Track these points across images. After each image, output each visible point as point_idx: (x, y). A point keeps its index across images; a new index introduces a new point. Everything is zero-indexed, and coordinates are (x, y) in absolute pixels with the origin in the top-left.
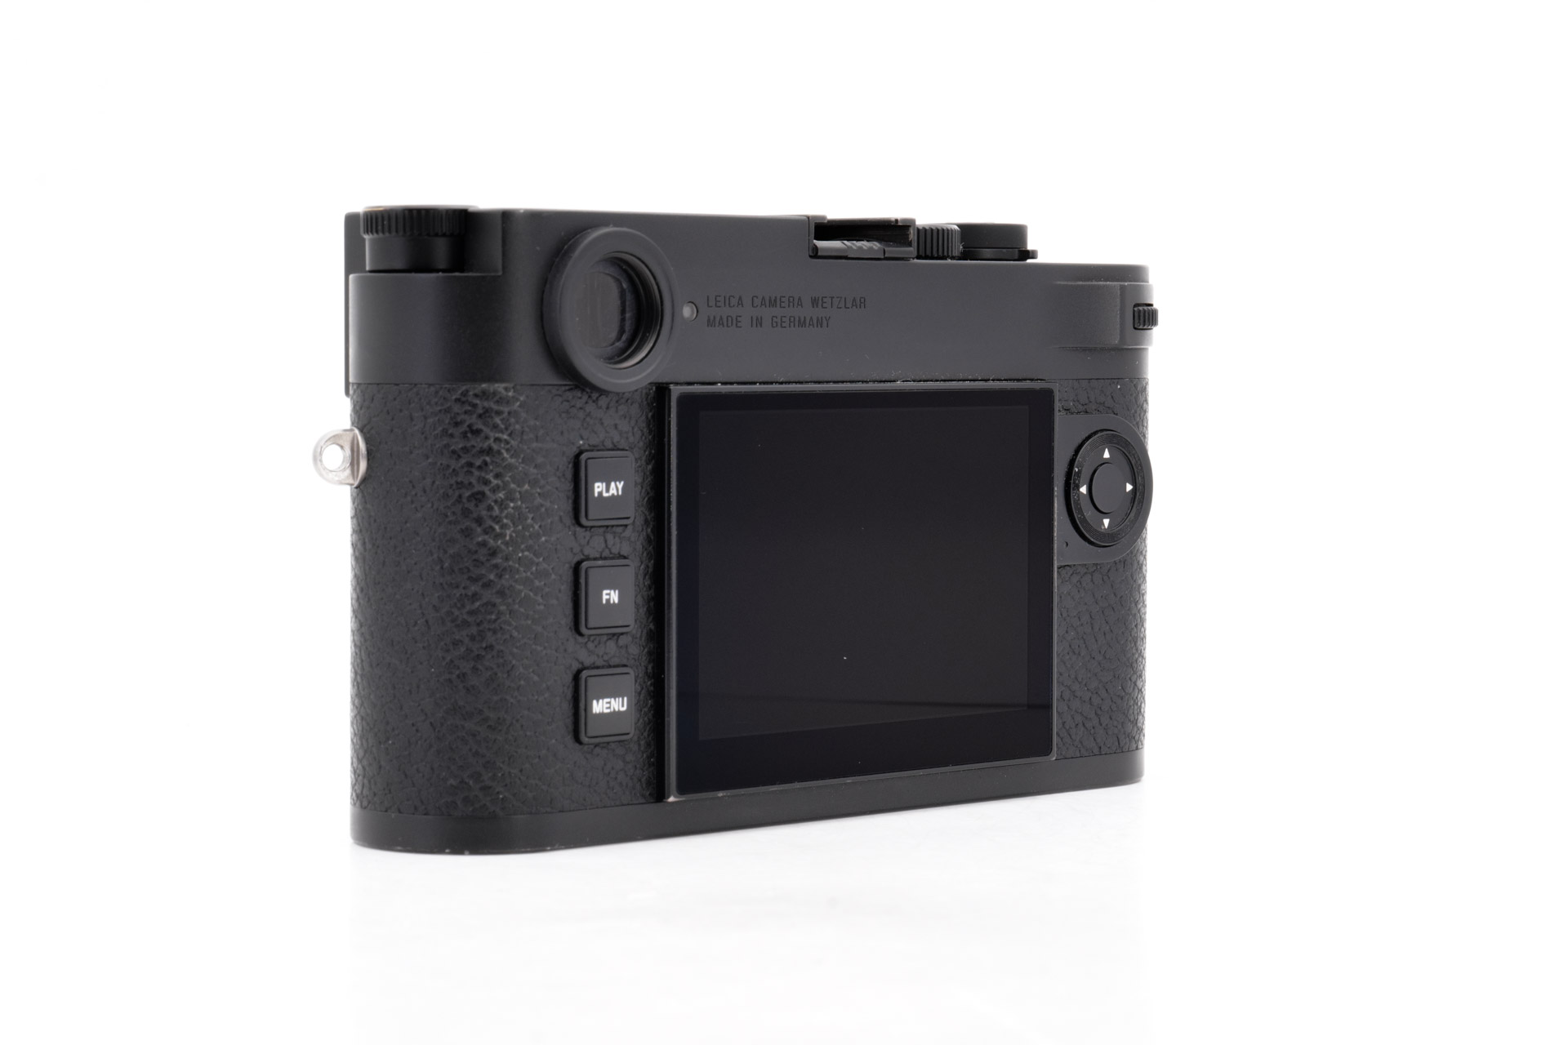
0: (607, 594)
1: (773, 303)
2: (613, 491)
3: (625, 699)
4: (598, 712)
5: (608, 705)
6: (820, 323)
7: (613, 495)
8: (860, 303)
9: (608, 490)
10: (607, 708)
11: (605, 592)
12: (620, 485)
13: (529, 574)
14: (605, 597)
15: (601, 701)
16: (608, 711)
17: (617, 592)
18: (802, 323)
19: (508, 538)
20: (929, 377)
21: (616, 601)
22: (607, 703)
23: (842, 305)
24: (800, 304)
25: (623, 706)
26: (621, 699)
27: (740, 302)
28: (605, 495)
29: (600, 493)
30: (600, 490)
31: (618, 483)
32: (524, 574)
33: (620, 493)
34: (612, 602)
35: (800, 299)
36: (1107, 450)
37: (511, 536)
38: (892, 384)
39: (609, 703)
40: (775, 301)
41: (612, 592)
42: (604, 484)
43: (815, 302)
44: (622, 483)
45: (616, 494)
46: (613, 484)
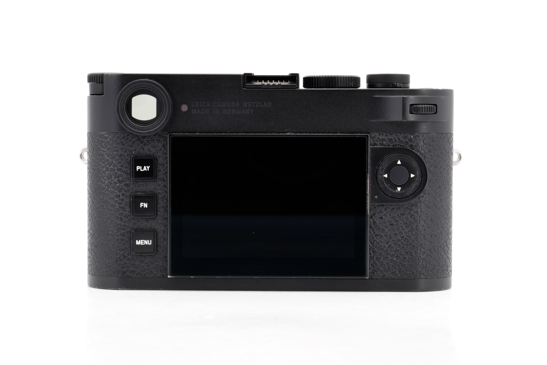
0: (142, 204)
2: (145, 169)
3: (151, 241)
4: (138, 244)
5: (143, 242)
7: (145, 170)
9: (143, 169)
10: (142, 243)
11: (141, 204)
12: (148, 167)
13: (113, 196)
14: (141, 205)
15: (140, 241)
16: (143, 244)
17: (147, 204)
19: (106, 184)
21: (147, 207)
22: (142, 241)
25: (150, 243)
26: (149, 241)
28: (141, 170)
29: (139, 170)
30: (139, 168)
31: (147, 167)
32: (111, 196)
33: (148, 170)
34: (144, 207)
37: (107, 183)
38: (285, 134)
39: (144, 241)
41: (145, 204)
42: (141, 167)
44: (149, 166)
45: (146, 170)
46: (145, 167)
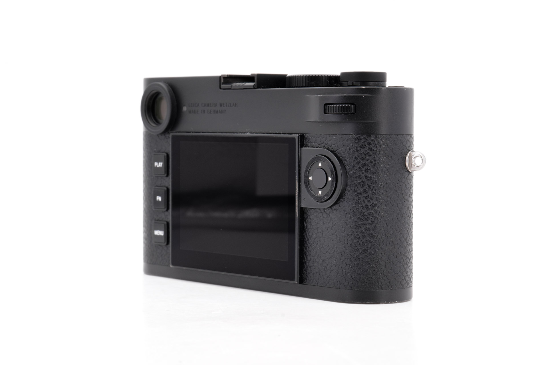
1: (208, 105)
3: (163, 232)
6: (222, 112)
7: (160, 167)
8: (236, 105)
10: (158, 234)
11: (157, 197)
14: (157, 199)
17: (161, 197)
18: (217, 112)
20: (259, 132)
21: (161, 200)
22: (158, 232)
23: (229, 106)
24: (216, 105)
25: (162, 234)
27: (198, 105)
28: (158, 166)
29: (156, 166)
31: (161, 163)
34: (159, 200)
35: (216, 104)
36: (320, 163)
38: (246, 134)
40: (209, 104)
41: (159, 197)
42: (157, 163)
43: (221, 105)
46: (159, 163)
